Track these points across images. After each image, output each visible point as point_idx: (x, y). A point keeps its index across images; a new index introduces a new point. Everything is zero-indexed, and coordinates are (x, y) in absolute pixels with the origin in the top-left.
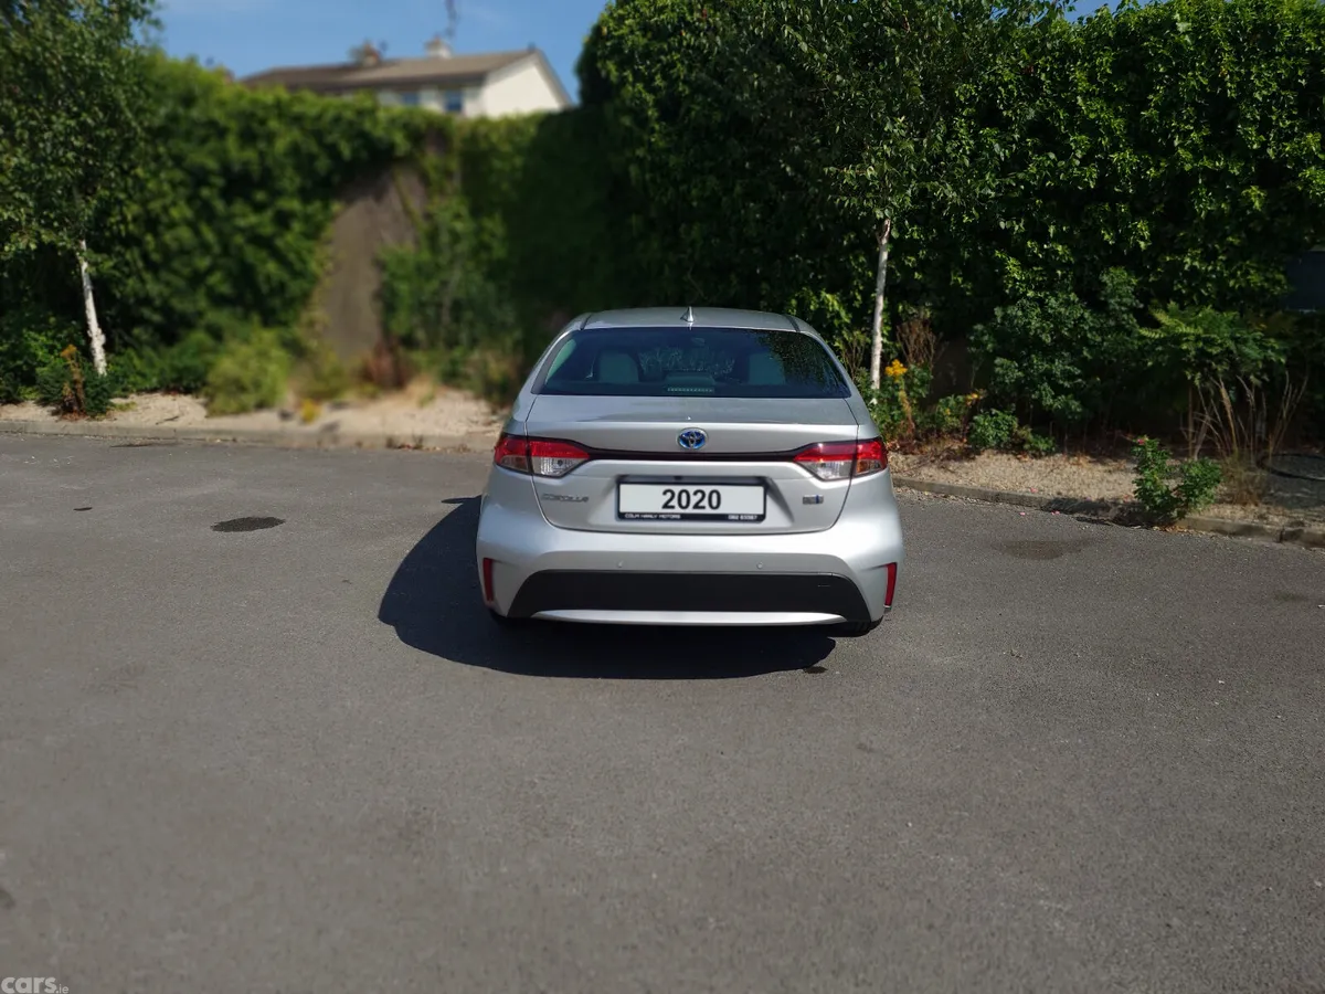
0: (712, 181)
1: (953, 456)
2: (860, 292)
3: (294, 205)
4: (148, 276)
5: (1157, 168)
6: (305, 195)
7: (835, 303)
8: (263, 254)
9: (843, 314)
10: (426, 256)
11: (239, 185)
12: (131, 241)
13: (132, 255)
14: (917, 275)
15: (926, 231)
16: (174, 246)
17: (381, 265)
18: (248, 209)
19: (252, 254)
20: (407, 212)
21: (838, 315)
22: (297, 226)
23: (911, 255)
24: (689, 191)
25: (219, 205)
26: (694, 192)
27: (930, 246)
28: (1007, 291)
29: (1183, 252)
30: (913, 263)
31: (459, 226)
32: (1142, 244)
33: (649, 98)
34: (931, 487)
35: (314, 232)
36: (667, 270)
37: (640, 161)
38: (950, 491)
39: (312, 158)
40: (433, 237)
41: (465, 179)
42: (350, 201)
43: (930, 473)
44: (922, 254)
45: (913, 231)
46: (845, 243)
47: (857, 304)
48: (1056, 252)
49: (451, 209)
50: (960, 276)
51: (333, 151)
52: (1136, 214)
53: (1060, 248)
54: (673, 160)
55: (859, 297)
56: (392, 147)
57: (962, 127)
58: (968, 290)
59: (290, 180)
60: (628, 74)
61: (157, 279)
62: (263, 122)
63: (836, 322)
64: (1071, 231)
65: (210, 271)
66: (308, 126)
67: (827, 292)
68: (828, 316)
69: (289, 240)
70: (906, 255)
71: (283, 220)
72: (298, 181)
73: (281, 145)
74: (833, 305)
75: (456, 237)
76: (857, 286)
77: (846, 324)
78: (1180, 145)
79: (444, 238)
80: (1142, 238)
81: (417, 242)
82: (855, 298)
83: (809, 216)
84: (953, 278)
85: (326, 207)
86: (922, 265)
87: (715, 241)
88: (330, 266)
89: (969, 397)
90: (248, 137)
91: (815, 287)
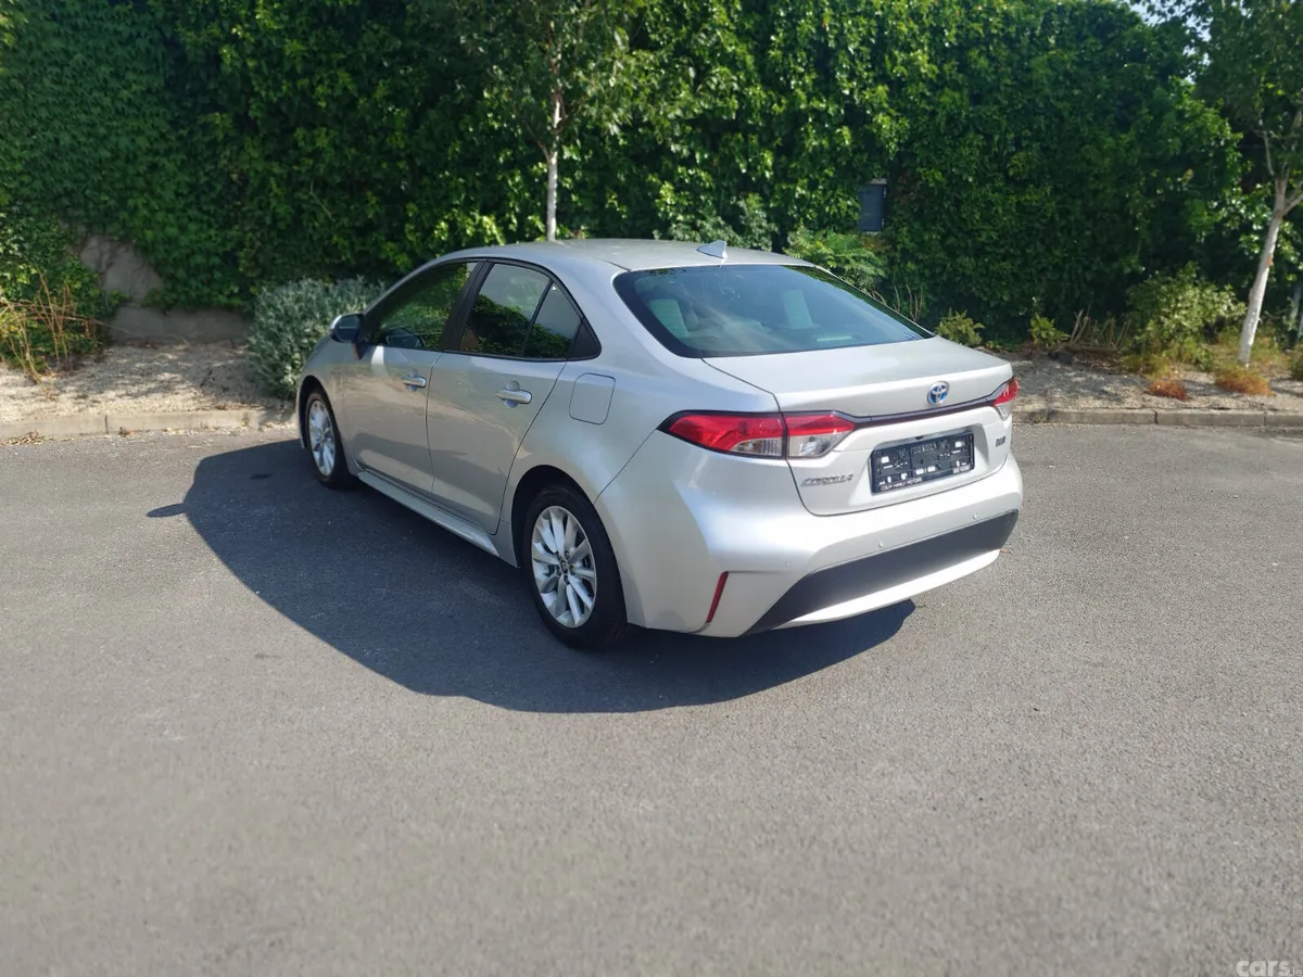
0: (344, 77)
2: (516, 215)
5: (780, 104)
7: (493, 227)
9: (500, 240)
14: (574, 198)
24: (312, 88)
26: (320, 89)
27: (586, 167)
29: (795, 182)
32: (768, 174)
44: (578, 174)
46: (501, 160)
47: (511, 227)
48: (700, 179)
50: (615, 199)
52: (764, 145)
53: (703, 174)
54: (292, 47)
55: (515, 221)
58: (621, 213)
64: (710, 158)
68: (486, 242)
74: (490, 229)
76: (513, 208)
78: (797, 86)
80: (767, 168)
82: (510, 221)
83: (462, 128)
84: (609, 201)
86: (577, 186)
91: (467, 207)
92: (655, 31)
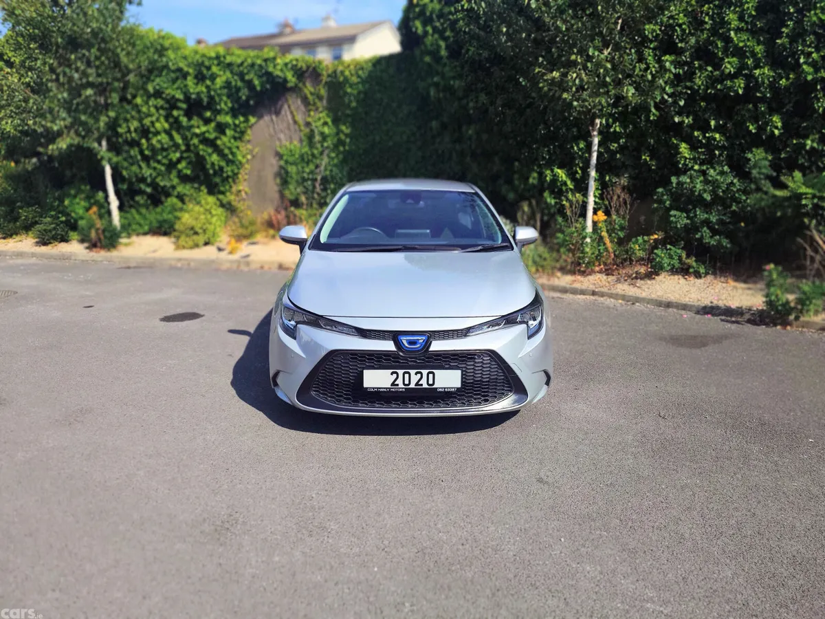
0: (483, 98)
1: (639, 277)
2: (580, 168)
3: (228, 119)
4: (143, 165)
5: (788, 79)
6: (234, 113)
7: (564, 176)
8: (210, 150)
9: (569, 182)
10: (306, 149)
11: (195, 107)
12: (134, 143)
13: (134, 152)
14: (619, 156)
15: (624, 126)
16: (159, 146)
17: (279, 156)
18: (201, 123)
19: (203, 150)
20: (295, 122)
21: (565, 184)
22: (229, 132)
23: (615, 143)
24: (468, 103)
25: (184, 120)
26: (471, 104)
27: (628, 136)
28: (680, 166)
29: (806, 137)
30: (616, 148)
31: (326, 130)
32: (776, 132)
33: (442, 44)
34: (624, 297)
35: (240, 136)
36: (454, 155)
37: (436, 85)
38: (636, 300)
39: (238, 90)
40: (310, 137)
41: (330, 100)
42: (260, 117)
43: (624, 288)
44: (622, 141)
45: (616, 126)
47: (578, 176)
48: (715, 139)
49: (320, 120)
50: (648, 156)
51: (250, 84)
52: (772, 111)
53: (717, 136)
54: (457, 84)
55: (580, 172)
56: (285, 81)
57: (649, 55)
58: (653, 165)
59: (225, 104)
60: (429, 29)
61: (148, 166)
62: (209, 68)
63: (564, 188)
64: (725, 124)
65: (179, 161)
66: (236, 69)
67: (558, 168)
68: (559, 184)
69: (225, 141)
70: (611, 142)
71: (221, 128)
72: (230, 105)
73: (219, 82)
74: (562, 177)
75: (324, 137)
76: (578, 164)
77: (571, 189)
78: (805, 63)
79: (317, 138)
80: (777, 128)
81: (301, 141)
82: (577, 172)
83: (546, 118)
84: (643, 157)
85: (247, 121)
86: (622, 149)
87: (485, 137)
88: (249, 157)
89: (652, 237)
90: (200, 78)
91: (550, 164)
92: (681, 41)
